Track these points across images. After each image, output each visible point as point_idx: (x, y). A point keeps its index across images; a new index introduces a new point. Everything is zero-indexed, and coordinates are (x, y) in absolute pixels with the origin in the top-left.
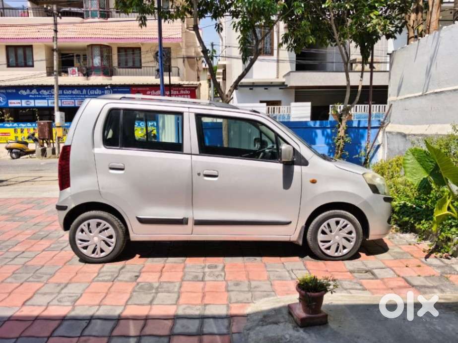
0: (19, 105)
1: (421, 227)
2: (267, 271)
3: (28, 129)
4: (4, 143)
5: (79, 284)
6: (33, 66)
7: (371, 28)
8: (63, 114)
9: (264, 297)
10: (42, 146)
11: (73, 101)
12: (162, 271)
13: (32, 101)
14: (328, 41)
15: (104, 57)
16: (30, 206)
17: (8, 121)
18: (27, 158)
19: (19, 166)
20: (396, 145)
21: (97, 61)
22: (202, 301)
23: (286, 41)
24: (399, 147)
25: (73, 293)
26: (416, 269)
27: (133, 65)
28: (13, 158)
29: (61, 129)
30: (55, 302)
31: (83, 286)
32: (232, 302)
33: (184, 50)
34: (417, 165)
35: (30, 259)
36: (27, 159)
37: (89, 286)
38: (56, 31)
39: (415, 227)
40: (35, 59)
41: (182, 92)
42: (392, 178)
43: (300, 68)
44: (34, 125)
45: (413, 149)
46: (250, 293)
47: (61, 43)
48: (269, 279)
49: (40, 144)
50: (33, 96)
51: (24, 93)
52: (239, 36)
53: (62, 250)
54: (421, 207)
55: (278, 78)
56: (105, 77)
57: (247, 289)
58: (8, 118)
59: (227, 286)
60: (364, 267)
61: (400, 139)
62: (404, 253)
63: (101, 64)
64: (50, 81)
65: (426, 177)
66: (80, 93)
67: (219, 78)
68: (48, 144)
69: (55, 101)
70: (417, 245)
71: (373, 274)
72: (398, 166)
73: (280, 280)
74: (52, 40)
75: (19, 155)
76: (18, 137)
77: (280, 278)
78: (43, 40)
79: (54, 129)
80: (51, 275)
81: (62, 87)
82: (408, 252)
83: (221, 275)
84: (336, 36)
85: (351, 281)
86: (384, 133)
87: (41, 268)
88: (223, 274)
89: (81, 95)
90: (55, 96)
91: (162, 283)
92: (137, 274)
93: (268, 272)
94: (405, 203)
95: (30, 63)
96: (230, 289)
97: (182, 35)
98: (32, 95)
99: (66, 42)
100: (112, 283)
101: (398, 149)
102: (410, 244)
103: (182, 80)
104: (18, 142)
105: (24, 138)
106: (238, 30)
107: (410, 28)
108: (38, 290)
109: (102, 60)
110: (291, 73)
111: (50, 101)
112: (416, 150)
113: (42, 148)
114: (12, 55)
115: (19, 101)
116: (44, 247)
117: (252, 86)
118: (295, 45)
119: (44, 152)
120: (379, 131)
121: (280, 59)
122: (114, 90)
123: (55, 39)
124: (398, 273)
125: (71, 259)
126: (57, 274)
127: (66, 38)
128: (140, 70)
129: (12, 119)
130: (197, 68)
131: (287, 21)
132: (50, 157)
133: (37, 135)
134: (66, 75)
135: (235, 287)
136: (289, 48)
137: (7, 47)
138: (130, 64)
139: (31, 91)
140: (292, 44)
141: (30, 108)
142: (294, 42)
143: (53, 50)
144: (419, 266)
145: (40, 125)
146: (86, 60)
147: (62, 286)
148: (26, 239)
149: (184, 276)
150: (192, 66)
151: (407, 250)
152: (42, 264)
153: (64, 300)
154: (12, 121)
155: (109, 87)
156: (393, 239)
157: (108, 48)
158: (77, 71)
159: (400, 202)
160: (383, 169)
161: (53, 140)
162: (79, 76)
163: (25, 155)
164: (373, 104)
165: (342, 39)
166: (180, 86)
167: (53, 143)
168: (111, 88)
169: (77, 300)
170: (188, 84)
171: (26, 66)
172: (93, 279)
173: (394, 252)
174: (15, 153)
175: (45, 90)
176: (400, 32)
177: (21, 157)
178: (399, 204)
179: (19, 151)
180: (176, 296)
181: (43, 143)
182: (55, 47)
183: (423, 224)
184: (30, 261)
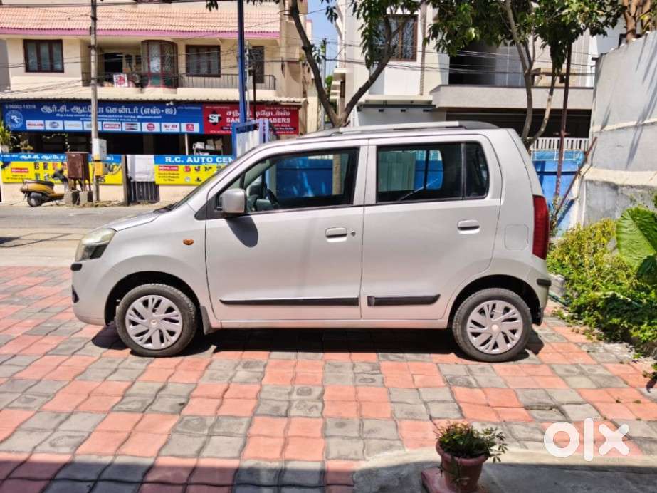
0: (42, 128)
1: (641, 336)
2: (392, 402)
3: (54, 163)
4: (20, 183)
5: (88, 414)
6: (62, 71)
7: (569, 16)
8: (104, 142)
9: (385, 449)
10: (74, 188)
11: (120, 123)
12: (223, 398)
13: (60, 122)
14: (499, 37)
15: (167, 58)
16: (41, 279)
17: (26, 151)
18: (52, 205)
19: (36, 217)
20: (600, 202)
21: (155, 65)
22: (281, 453)
23: (435, 35)
24: (605, 203)
25: (76, 431)
26: (633, 406)
27: (209, 72)
28: (32, 206)
29: (101, 164)
30: (46, 446)
31: (96, 418)
32: (330, 457)
33: (283, 50)
34: (638, 236)
35: (21, 368)
36: (52, 207)
37: (105, 418)
38: (94, 19)
39: (632, 334)
40: (65, 61)
41: (278, 113)
42: (595, 252)
43: (455, 80)
44: (62, 157)
45: (633, 209)
46: (361, 442)
47: (102, 38)
48: (393, 417)
49: (70, 186)
50: (62, 115)
51: (48, 110)
52: (362, 26)
53: (73, 354)
54: (640, 303)
55: (422, 94)
56: (167, 90)
57: (356, 434)
58: (26, 146)
59: (324, 428)
60: (548, 401)
61: (608, 193)
62: (613, 377)
63: (162, 68)
64: (86, 93)
65: (651, 255)
66: (129, 112)
67: (335, 94)
68: (81, 185)
69: (93, 122)
70: (634, 364)
71: (563, 413)
72: (604, 236)
73: (412, 419)
74: (88, 33)
75: (40, 201)
76: (39, 174)
77: (412, 416)
78: (77, 33)
79: (90, 164)
80: (48, 397)
81: (103, 103)
82: (619, 376)
83: (316, 407)
84: (514, 29)
85: (526, 425)
86: (581, 181)
87: (36, 384)
88: (320, 405)
89: (130, 115)
90: (93, 116)
91: (220, 418)
92: (183, 401)
93: (392, 404)
94: (614, 295)
95: (59, 67)
96: (329, 432)
97: (281, 28)
98: (60, 113)
99: (110, 36)
100: (141, 414)
101: (604, 208)
102: (621, 363)
103: (280, 96)
104: (39, 182)
105: (48, 176)
106: (361, 15)
107: (629, 18)
108: (23, 423)
109: (163, 63)
110: (442, 88)
111: (85, 123)
112: (638, 211)
113: (73, 191)
114: (33, 54)
115: (42, 122)
116: (47, 349)
117: (383, 106)
118: (450, 41)
119: (76, 198)
120: (575, 179)
121: (426, 65)
122: (179, 108)
123: (93, 30)
124: (605, 414)
125: (85, 371)
126: (59, 397)
127: (111, 30)
128: (218, 79)
129: (32, 148)
130: (302, 78)
131: (437, 5)
132: (84, 206)
133: (66, 173)
134: (110, 84)
135: (337, 429)
136: (440, 46)
137: (26, 42)
138: (204, 70)
139: (58, 108)
140: (444, 41)
141: (56, 132)
142: (446, 37)
143: (90, 47)
144: (638, 402)
145: (70, 157)
146: (140, 63)
147: (63, 417)
148: (25, 334)
149: (257, 406)
150: (294, 75)
151: (617, 372)
152: (38, 377)
153: (59, 443)
154: (31, 151)
155: (171, 104)
156: (594, 351)
157: (173, 45)
158: (126, 78)
159: (607, 293)
160: (580, 239)
161: (89, 180)
162: (129, 86)
163: (49, 201)
164: (566, 136)
165: (522, 33)
166: (275, 104)
167: (90, 184)
168: (174, 106)
169: (81, 443)
170: (287, 102)
171: (52, 70)
172: (113, 407)
173: (598, 375)
174: (34, 197)
175: (78, 106)
176: (614, 24)
177: (44, 204)
178: (605, 295)
179: (40, 195)
180: (240, 441)
181: (75, 184)
182: (93, 43)
183: (644, 331)
184: (22, 371)
